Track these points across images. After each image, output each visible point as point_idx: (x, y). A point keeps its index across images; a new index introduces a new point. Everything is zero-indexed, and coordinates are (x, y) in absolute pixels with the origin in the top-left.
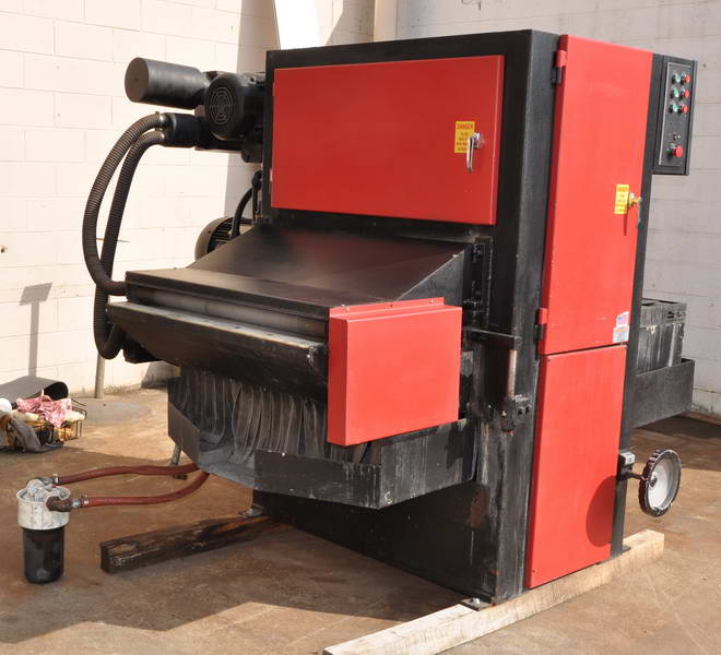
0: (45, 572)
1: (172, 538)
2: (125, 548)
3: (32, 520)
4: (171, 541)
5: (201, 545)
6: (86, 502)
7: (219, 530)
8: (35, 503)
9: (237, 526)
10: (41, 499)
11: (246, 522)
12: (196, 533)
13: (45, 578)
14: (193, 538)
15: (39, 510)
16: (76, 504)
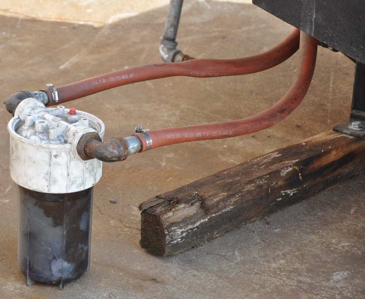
0: (66, 264)
1: (250, 187)
2: (184, 211)
3: (49, 177)
4: (249, 192)
5: (290, 192)
6: (149, 142)
7: (317, 164)
8: (55, 147)
9: (341, 154)
10: (63, 139)
11: (354, 147)
12: (284, 173)
13: (65, 275)
14: (280, 183)
15: (63, 159)
16: (133, 146)
